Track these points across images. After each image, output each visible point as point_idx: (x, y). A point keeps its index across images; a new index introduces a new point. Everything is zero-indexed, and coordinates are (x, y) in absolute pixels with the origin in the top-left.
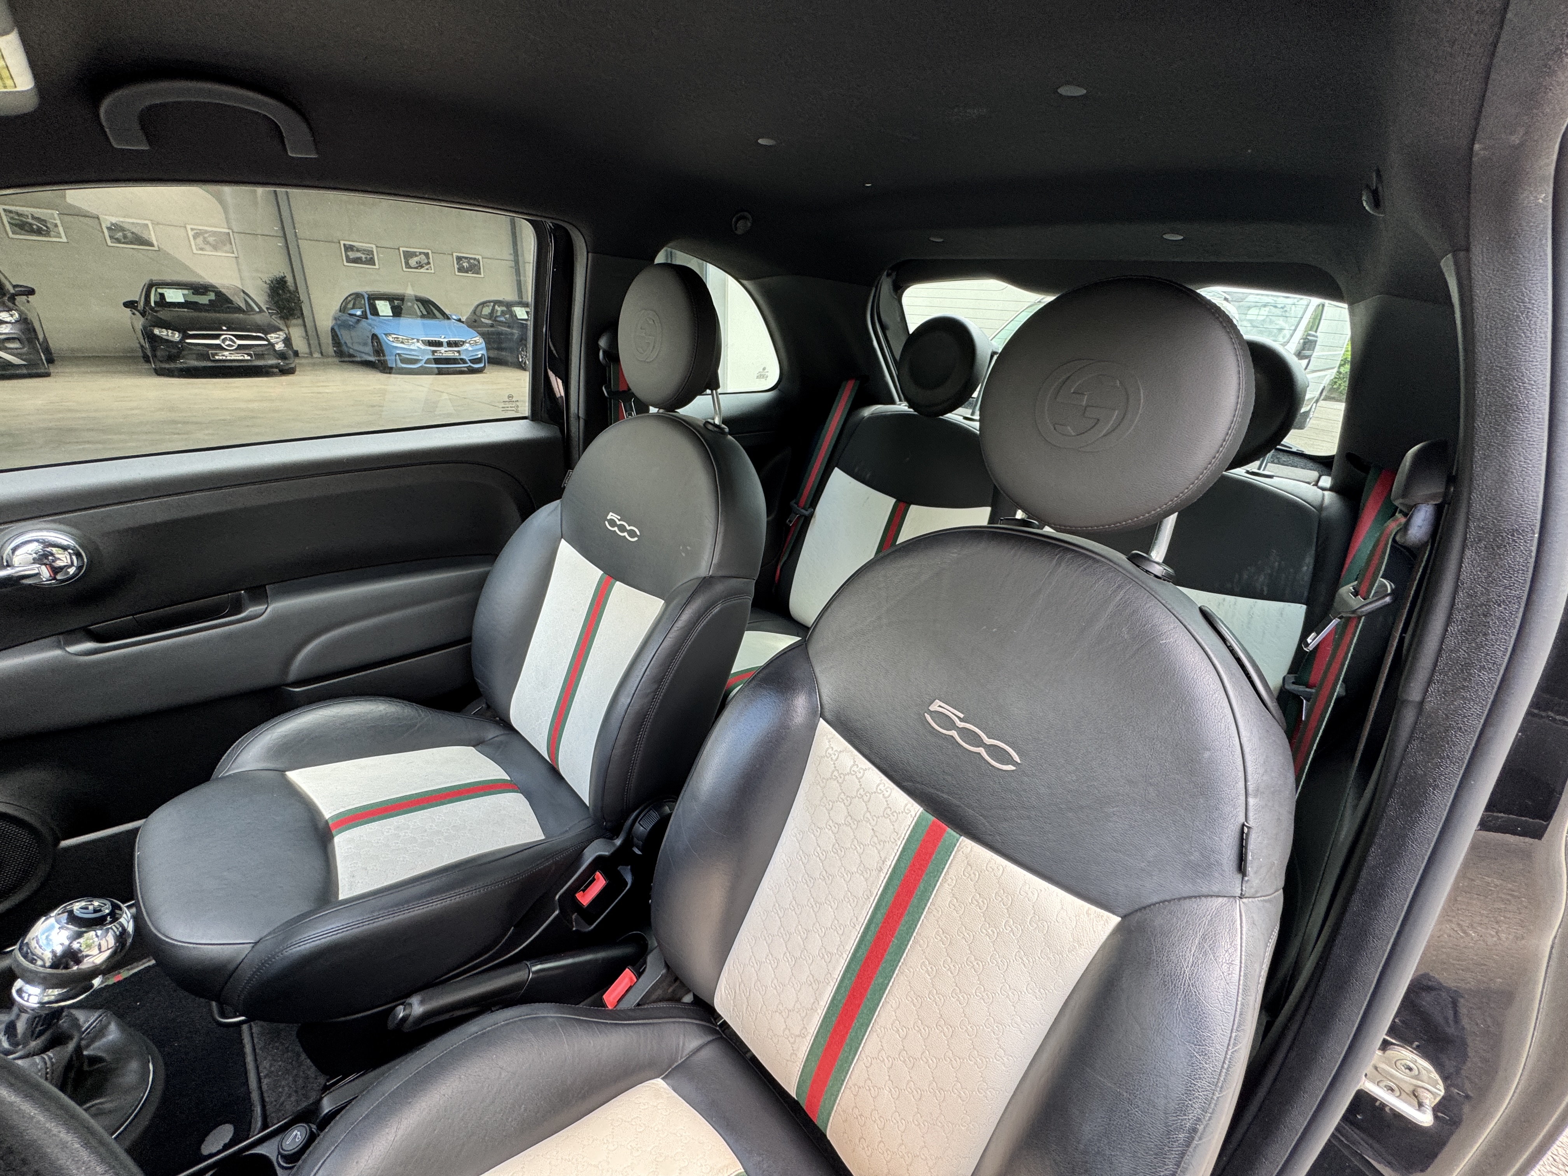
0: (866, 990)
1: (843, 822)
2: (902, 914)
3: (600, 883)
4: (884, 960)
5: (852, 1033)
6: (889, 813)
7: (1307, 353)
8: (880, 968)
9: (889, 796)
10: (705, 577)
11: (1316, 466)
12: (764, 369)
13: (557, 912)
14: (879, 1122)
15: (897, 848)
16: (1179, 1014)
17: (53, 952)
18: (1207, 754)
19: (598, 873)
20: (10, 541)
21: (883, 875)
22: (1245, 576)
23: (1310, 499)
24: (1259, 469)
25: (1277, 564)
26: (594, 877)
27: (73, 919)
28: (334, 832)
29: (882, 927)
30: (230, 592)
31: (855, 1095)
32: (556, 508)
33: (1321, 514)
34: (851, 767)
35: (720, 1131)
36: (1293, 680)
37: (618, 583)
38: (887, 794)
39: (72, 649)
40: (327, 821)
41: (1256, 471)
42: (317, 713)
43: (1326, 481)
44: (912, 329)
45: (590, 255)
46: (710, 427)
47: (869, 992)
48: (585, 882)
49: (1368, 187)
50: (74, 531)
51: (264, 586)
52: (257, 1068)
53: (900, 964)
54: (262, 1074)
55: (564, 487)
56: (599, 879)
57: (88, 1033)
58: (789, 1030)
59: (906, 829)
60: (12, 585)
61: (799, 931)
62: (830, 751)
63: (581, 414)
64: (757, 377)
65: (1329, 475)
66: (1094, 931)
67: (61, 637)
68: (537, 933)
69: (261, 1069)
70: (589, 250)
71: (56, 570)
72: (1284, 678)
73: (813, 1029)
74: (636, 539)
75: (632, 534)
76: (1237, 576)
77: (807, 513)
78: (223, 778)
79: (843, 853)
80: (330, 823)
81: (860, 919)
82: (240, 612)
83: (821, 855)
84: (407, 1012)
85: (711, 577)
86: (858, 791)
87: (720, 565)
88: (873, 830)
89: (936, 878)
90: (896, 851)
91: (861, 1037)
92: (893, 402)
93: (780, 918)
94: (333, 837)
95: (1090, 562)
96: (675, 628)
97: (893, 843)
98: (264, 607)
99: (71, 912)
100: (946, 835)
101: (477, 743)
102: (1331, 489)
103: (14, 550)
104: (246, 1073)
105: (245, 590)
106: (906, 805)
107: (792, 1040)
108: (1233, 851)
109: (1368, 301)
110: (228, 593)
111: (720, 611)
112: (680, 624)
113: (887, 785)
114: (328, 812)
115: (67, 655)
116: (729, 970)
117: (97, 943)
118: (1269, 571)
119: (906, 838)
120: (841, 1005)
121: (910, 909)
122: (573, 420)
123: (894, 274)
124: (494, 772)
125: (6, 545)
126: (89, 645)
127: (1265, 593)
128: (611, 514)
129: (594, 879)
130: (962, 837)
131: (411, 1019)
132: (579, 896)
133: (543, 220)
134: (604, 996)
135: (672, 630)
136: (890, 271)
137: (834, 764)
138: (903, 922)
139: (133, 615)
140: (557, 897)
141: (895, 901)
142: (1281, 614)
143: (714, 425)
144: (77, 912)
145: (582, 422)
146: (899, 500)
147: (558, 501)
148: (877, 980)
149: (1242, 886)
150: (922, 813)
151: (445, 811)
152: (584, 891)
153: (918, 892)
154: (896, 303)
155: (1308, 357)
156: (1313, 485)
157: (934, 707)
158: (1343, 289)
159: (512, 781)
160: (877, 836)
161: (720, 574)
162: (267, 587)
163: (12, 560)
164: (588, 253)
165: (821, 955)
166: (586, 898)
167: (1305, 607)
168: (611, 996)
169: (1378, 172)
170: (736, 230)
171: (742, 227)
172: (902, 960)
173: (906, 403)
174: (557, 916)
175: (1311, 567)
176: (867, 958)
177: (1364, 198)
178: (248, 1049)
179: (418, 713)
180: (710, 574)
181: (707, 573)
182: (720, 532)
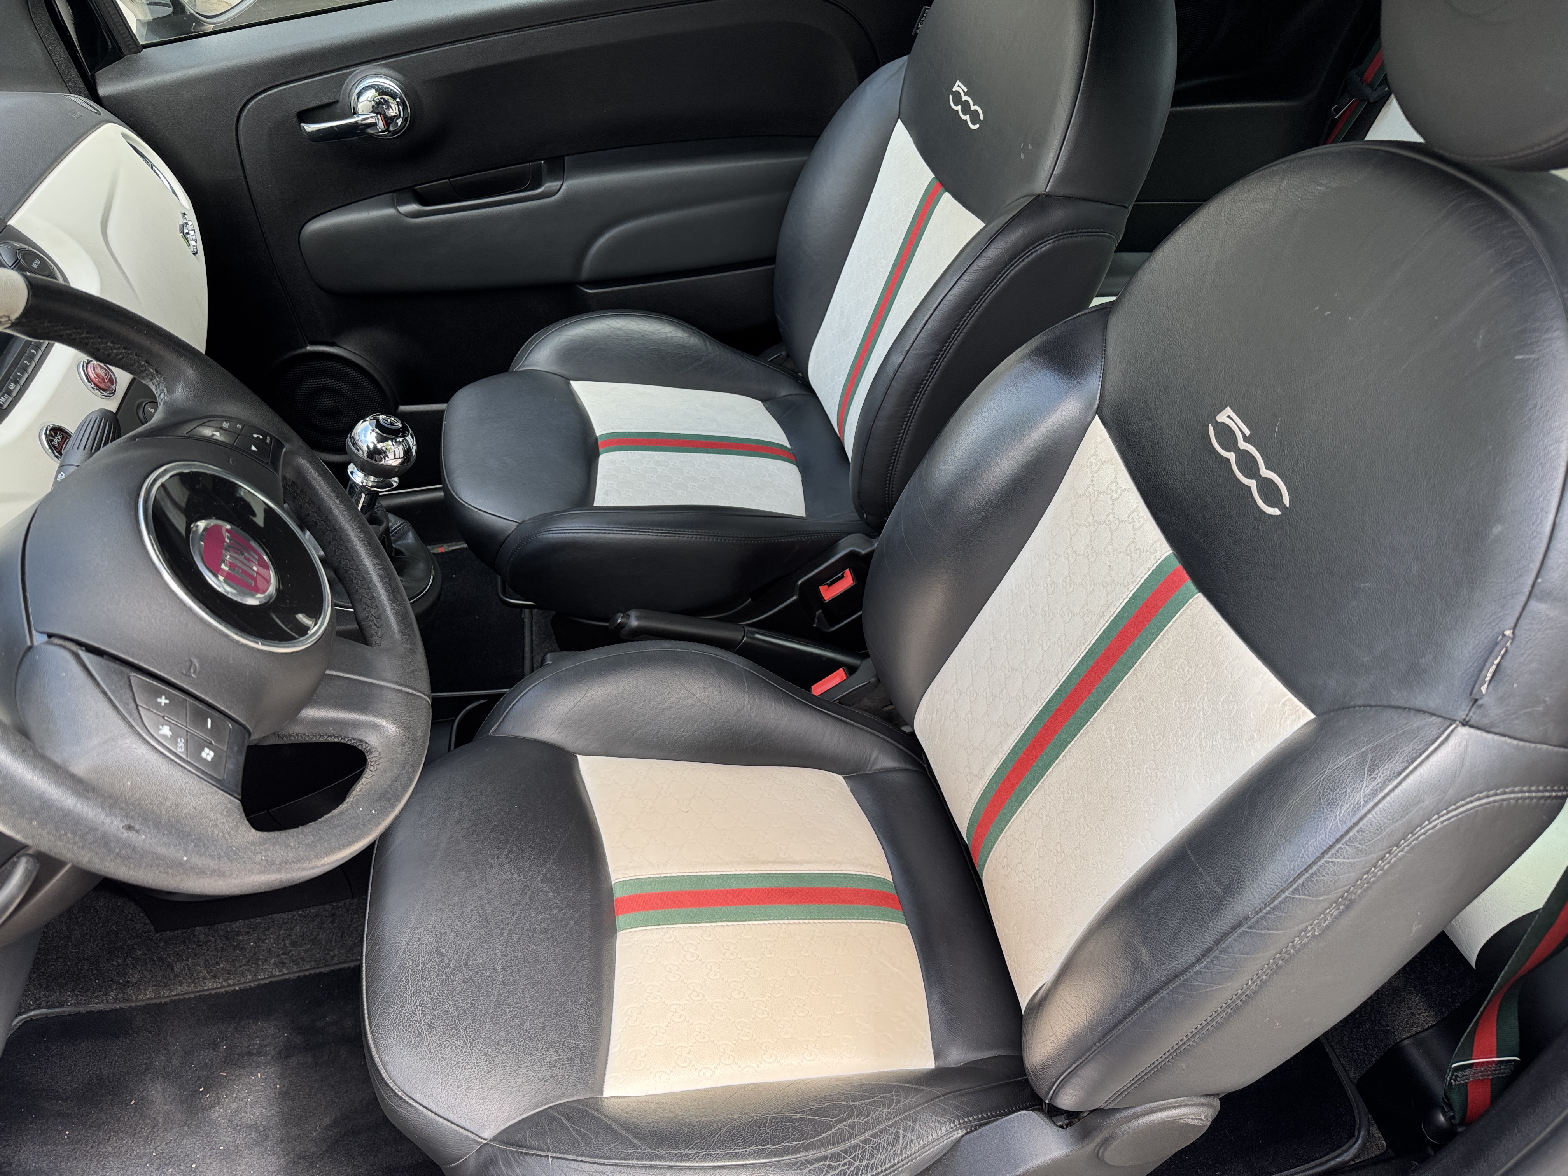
0: (1047, 743)
1: (1082, 552)
2: (1106, 670)
3: (847, 582)
4: (1073, 716)
5: (1023, 783)
6: (1133, 549)
8: (1067, 723)
9: (1140, 528)
10: (1039, 195)
13: (795, 598)
14: (1020, 875)
15: (1127, 593)
16: (1289, 809)
17: (368, 447)
18: (1498, 529)
19: (847, 570)
20: (355, 86)
21: (1103, 622)
26: (843, 575)
27: (379, 425)
28: (601, 450)
29: (1082, 680)
30: (531, 161)
31: (1009, 846)
32: (900, 69)
34: (1109, 484)
35: (882, 840)
37: (947, 193)
38: (1137, 525)
39: (404, 209)
40: (597, 439)
42: (603, 321)
47: (1050, 745)
48: (832, 576)
50: (400, 77)
51: (563, 157)
52: (532, 658)
53: (1088, 724)
54: (535, 666)
55: (916, 36)
56: (847, 577)
57: (396, 533)
58: (970, 768)
59: (1144, 572)
60: (358, 134)
61: (1004, 667)
62: (1093, 460)
66: (1281, 725)
67: (395, 195)
68: (771, 612)
69: (535, 661)
71: (388, 120)
73: (990, 772)
74: (978, 126)
78: (516, 372)
79: (1072, 589)
80: (599, 440)
81: (1065, 668)
82: (538, 186)
83: (1049, 586)
84: (624, 620)
85: (1048, 196)
86: (1108, 515)
87: (1064, 178)
88: (1110, 567)
89: (1154, 636)
90: (1125, 597)
91: (1029, 790)
93: (991, 649)
94: (598, 456)
96: (975, 267)
97: (1125, 586)
98: (559, 183)
99: (378, 420)
100: (1183, 587)
101: (767, 399)
103: (359, 95)
104: (523, 660)
105: (545, 159)
106: (1155, 542)
107: (970, 779)
108: (1476, 664)
110: (529, 162)
111: (1049, 250)
112: (983, 262)
113: (1141, 514)
114: (600, 429)
115: (399, 214)
116: (931, 693)
117: (393, 450)
119: (1140, 583)
120: (1020, 753)
121: (1116, 666)
124: (776, 434)
125: (353, 90)
126: (414, 207)
128: (958, 83)
129: (843, 576)
130: (1200, 594)
131: (626, 628)
132: (823, 589)
134: (813, 687)
135: (970, 270)
137: (1093, 477)
138: (1104, 679)
139: (449, 178)
140: (800, 582)
141: (1104, 654)
144: (381, 421)
147: (906, 58)
148: (1061, 735)
149: (1470, 710)
150: (1169, 556)
151: (707, 459)
152: (829, 585)
153: (1130, 649)
157: (1222, 418)
159: (791, 450)
160: (1111, 576)
161: (1062, 192)
162: (566, 158)
163: (357, 106)
165: (1018, 698)
166: (829, 593)
168: (819, 689)
172: (1091, 720)
174: (796, 600)
176: (1059, 710)
178: (527, 641)
179: (706, 345)
180: (1047, 191)
181: (1044, 189)
182: (1073, 126)
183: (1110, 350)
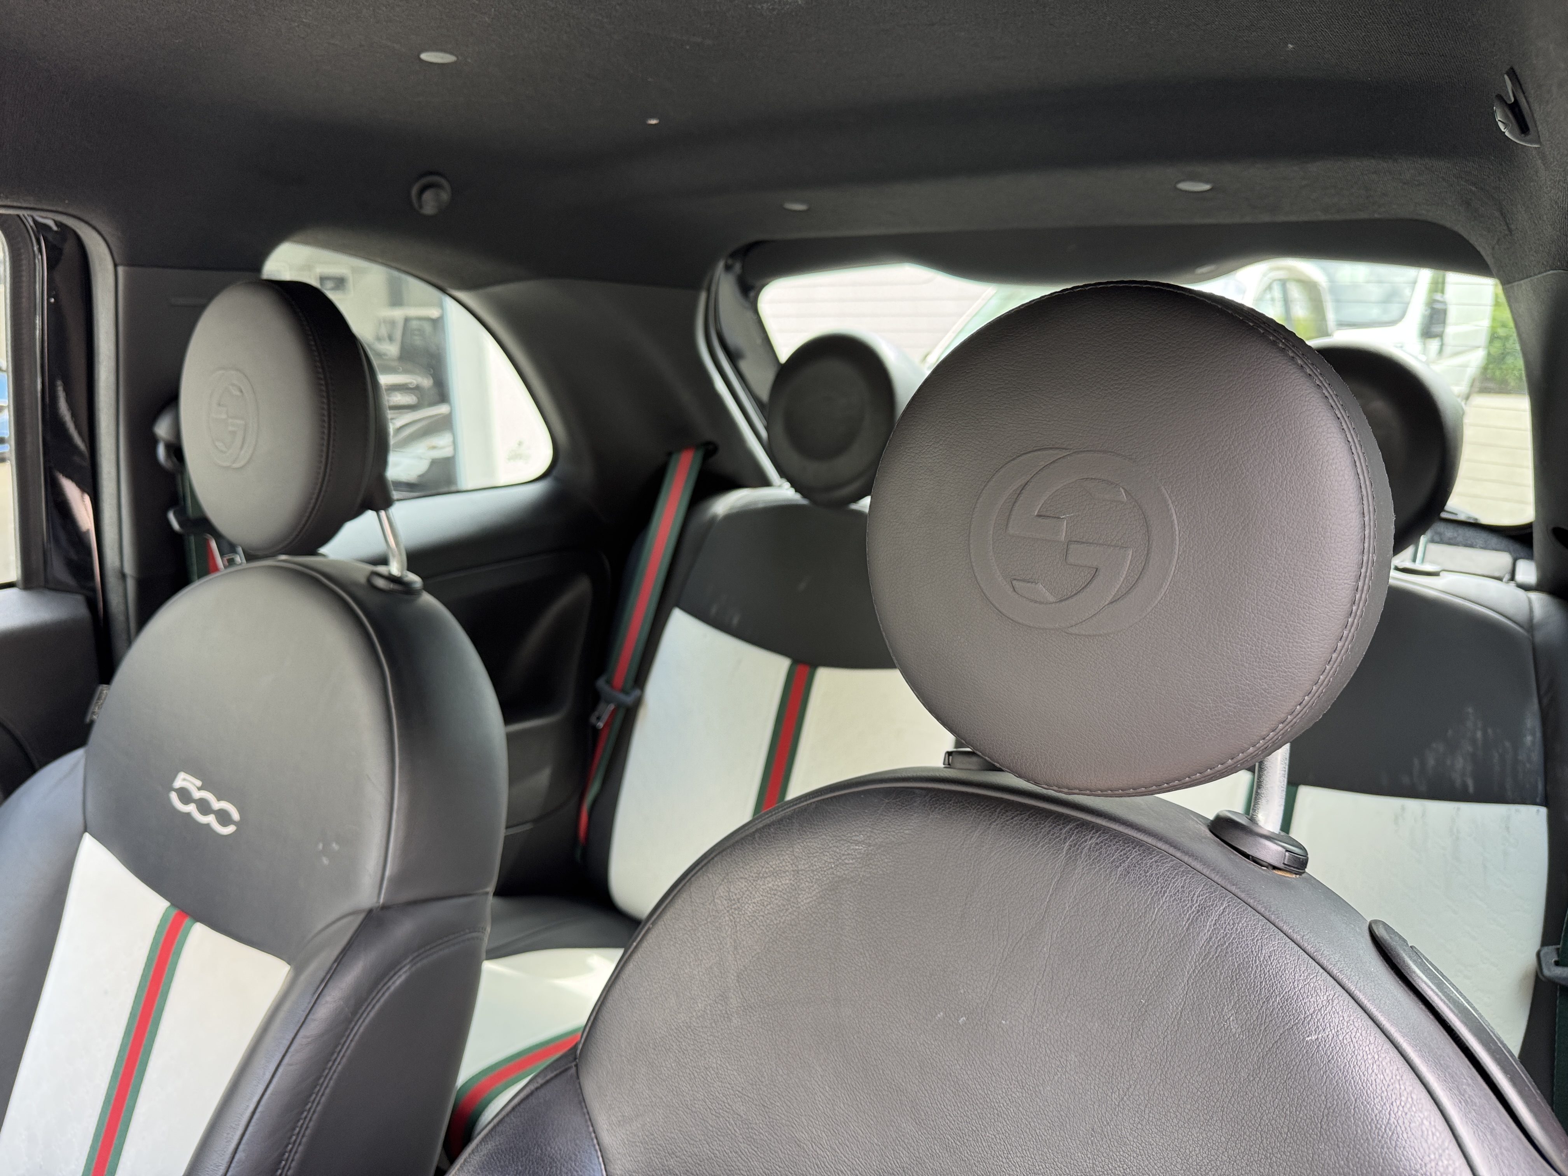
7: (1436, 329)
10: (370, 911)
11: (1504, 543)
12: (520, 444)
22: (1431, 762)
23: (1510, 610)
24: (1414, 560)
25: (1479, 734)
32: (75, 765)
33: (1533, 636)
36: (1555, 958)
37: (197, 925)
41: (1409, 565)
43: (1528, 572)
44: (784, 354)
45: (120, 269)
46: (381, 583)
49: (1501, 99)
55: (92, 722)
63: (129, 568)
64: (510, 459)
65: (1530, 557)
70: (118, 261)
72: (1538, 955)
74: (230, 829)
75: (223, 817)
76: (1416, 762)
77: (629, 700)
85: (385, 908)
87: (400, 880)
92: (765, 482)
95: (1135, 853)
96: (300, 1041)
102: (1538, 588)
109: (1535, 278)
111: (407, 981)
112: (313, 1028)
118: (1470, 749)
122: (112, 581)
123: (738, 267)
127: (1471, 789)
128: (182, 775)
133: (21, 213)
135: (295, 1046)
136: (730, 262)
142: (1507, 829)
143: (391, 579)
145: (131, 584)
146: (797, 661)
147: (78, 755)
154: (749, 314)
155: (1440, 336)
156: (1507, 582)
158: (1489, 260)
161: (403, 896)
164: (116, 266)
167: (1543, 811)
169: (1513, 74)
170: (421, 207)
171: (430, 204)
173: (787, 485)
175: (1539, 734)
177: (1499, 118)
180: (381, 901)
181: (375, 900)
182: (399, 809)
183: (607, 1138)
